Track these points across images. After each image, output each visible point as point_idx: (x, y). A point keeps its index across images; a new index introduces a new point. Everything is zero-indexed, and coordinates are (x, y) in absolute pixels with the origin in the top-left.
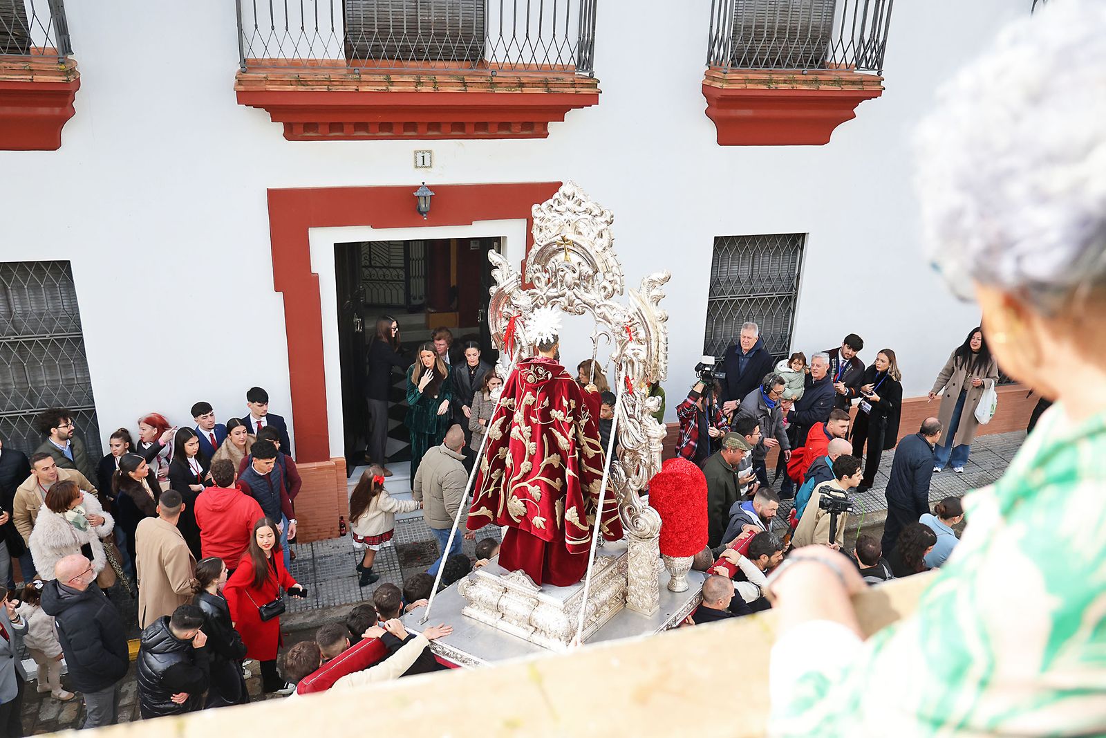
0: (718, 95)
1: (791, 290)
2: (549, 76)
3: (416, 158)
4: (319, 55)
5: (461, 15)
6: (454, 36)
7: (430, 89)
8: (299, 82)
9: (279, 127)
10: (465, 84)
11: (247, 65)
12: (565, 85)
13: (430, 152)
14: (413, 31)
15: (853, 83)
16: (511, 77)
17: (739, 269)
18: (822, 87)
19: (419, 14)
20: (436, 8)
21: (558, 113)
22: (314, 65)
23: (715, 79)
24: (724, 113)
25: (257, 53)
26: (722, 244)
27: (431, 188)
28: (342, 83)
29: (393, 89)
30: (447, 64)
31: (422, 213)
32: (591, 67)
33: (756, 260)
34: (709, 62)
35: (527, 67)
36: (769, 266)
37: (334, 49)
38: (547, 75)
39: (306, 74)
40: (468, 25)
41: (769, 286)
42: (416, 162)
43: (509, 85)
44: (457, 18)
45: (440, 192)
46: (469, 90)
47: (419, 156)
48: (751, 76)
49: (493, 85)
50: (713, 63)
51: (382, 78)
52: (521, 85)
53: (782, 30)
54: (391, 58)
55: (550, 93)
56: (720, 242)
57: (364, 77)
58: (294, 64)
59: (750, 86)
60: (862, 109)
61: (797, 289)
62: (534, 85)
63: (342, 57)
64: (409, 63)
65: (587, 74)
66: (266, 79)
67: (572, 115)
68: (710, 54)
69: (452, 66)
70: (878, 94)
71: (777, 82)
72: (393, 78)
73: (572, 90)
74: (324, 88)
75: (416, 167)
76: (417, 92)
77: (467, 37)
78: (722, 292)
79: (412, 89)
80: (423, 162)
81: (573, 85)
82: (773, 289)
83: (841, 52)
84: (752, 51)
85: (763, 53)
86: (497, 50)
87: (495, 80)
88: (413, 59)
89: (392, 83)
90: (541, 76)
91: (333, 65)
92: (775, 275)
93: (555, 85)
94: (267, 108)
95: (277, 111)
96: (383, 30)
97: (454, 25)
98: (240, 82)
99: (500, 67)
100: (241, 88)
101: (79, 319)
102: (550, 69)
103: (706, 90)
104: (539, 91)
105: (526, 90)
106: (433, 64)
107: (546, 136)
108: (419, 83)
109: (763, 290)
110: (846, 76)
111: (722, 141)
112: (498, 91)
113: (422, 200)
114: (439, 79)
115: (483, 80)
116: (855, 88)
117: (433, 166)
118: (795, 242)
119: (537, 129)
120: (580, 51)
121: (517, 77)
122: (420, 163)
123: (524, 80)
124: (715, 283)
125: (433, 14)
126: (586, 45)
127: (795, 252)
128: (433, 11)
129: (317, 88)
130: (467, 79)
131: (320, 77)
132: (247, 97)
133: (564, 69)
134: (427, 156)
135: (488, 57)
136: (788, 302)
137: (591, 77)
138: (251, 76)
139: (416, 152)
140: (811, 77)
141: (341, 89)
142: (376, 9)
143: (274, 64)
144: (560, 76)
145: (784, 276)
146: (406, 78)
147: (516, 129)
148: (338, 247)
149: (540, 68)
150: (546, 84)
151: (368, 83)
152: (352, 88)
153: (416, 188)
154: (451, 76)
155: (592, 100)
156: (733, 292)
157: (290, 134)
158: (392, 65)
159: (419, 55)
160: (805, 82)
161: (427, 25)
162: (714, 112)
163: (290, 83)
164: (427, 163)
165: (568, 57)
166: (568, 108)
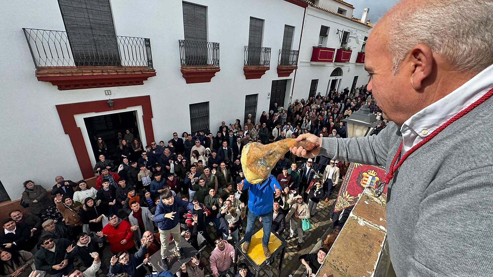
0: (185, 72)
1: (208, 114)
2: (142, 69)
4: (66, 65)
6: (111, 59)
7: (107, 74)
8: (60, 73)
9: (56, 87)
11: (39, 69)
12: (146, 71)
14: (97, 58)
15: (214, 68)
16: (131, 70)
17: (196, 111)
18: (208, 70)
19: (98, 53)
20: (104, 51)
21: (146, 78)
22: (65, 68)
23: (183, 68)
24: (186, 76)
25: (42, 65)
26: (191, 106)
27: (112, 100)
28: (76, 73)
29: (95, 74)
30: (110, 66)
31: (111, 107)
32: (152, 66)
35: (135, 67)
36: (202, 110)
37: (71, 63)
39: (62, 71)
40: (115, 56)
42: (106, 93)
43: (131, 72)
44: (111, 54)
45: (115, 101)
46: (119, 73)
48: (192, 68)
49: (126, 72)
50: (182, 65)
51: (90, 71)
52: (134, 72)
53: (197, 57)
54: (92, 65)
55: (143, 74)
56: (190, 105)
57: (84, 71)
58: (57, 68)
59: (192, 70)
60: (216, 74)
62: (138, 71)
63: (75, 65)
66: (48, 73)
67: (150, 79)
68: (181, 62)
69: (112, 67)
70: (219, 71)
71: (198, 69)
72: (94, 71)
73: (148, 73)
74: (71, 75)
75: (106, 95)
76: (102, 75)
77: (115, 59)
78: (193, 116)
79: (101, 74)
80: (108, 93)
81: (148, 71)
82: (204, 114)
83: (210, 62)
84: (191, 62)
85: (194, 62)
86: (125, 63)
88: (99, 66)
90: (139, 69)
91: (72, 68)
92: (204, 111)
93: (144, 72)
94: (50, 82)
95: (54, 82)
96: (88, 57)
97: (110, 56)
98: (37, 74)
99: (126, 67)
100: (38, 76)
102: (141, 67)
103: (182, 71)
104: (139, 73)
105: (135, 73)
106: (106, 67)
107: (143, 84)
108: (103, 72)
109: (202, 115)
110: (211, 67)
111: (187, 83)
112: (128, 73)
113: (110, 104)
114: (109, 71)
115: (123, 71)
116: (215, 69)
117: (112, 93)
118: (207, 103)
119: (140, 83)
120: (149, 63)
121: (133, 70)
122: (107, 94)
123: (135, 70)
124: (191, 114)
125: (103, 53)
126: (150, 61)
127: (207, 106)
129: (68, 75)
130: (118, 71)
131: (68, 72)
132: (41, 78)
133: (145, 67)
134: (109, 91)
135: (123, 64)
136: (207, 117)
137: (153, 69)
138: (41, 72)
139: (105, 91)
140: (205, 68)
141: (76, 75)
142: (83, 51)
143: (50, 68)
144: (145, 69)
145: (206, 111)
146: (98, 71)
147: (134, 83)
148: (85, 119)
149: (139, 67)
150: (141, 71)
151: (86, 73)
152: (80, 75)
153: (108, 100)
154: (112, 70)
155: (154, 75)
156: (195, 116)
157: (60, 88)
158: (93, 67)
159: (101, 64)
160: (204, 69)
161: (102, 56)
162: (185, 76)
163: (57, 74)
164: (109, 93)
165: (146, 64)
166: (148, 77)
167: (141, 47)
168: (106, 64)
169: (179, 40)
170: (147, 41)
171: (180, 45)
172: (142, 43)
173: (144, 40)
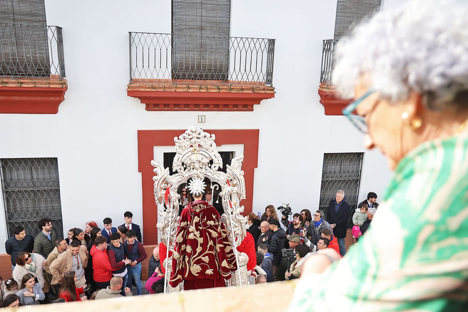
0: (325, 94)
1: (358, 177)
2: (254, 86)
3: (198, 118)
4: (161, 77)
5: (218, 62)
6: (215, 70)
7: (205, 91)
8: (152, 87)
9: (144, 105)
10: (219, 89)
11: (132, 81)
12: (260, 90)
13: (204, 116)
14: (199, 68)
16: (238, 86)
17: (335, 167)
19: (202, 61)
20: (208, 59)
21: (258, 101)
22: (159, 81)
23: (323, 88)
24: (327, 102)
25: (136, 76)
26: (328, 156)
28: (169, 88)
29: (190, 91)
30: (212, 81)
32: (272, 82)
33: (342, 164)
34: (321, 81)
35: (245, 83)
36: (348, 166)
37: (167, 75)
38: (253, 85)
39: (155, 85)
40: (221, 66)
41: (348, 175)
42: (198, 120)
43: (237, 89)
44: (217, 63)
46: (221, 91)
47: (200, 118)
49: (231, 89)
50: (323, 81)
51: (185, 86)
52: (243, 89)
55: (254, 93)
56: (326, 155)
57: (178, 86)
58: (151, 81)
61: (360, 176)
62: (248, 89)
63: (170, 78)
64: (197, 81)
65: (270, 85)
66: (139, 87)
67: (263, 102)
68: (322, 78)
69: (215, 82)
72: (190, 86)
73: (263, 92)
74: (162, 90)
75: (199, 122)
76: (200, 92)
77: (221, 71)
78: (328, 177)
79: (198, 91)
81: (264, 89)
82: (350, 176)
86: (233, 76)
87: (232, 87)
88: (198, 79)
89: (190, 88)
90: (251, 86)
91: (167, 81)
92: (351, 170)
93: (256, 90)
94: (139, 98)
95: (143, 99)
96: (187, 68)
97: (216, 66)
98: (129, 87)
99: (234, 82)
100: (129, 90)
101: (59, 182)
102: (255, 83)
103: (320, 92)
104: (250, 92)
105: (244, 92)
106: (206, 81)
107: (252, 110)
108: (201, 88)
109: (346, 176)
111: (327, 113)
112: (233, 92)
114: (209, 87)
115: (227, 87)
117: (206, 122)
118: (359, 156)
119: (249, 107)
120: (267, 76)
121: (241, 86)
122: (200, 120)
124: (324, 173)
125: (207, 62)
126: (270, 74)
127: (359, 161)
128: (207, 60)
129: (160, 90)
130: (220, 87)
131: (161, 86)
132: (131, 93)
133: (260, 83)
134: (203, 118)
135: (229, 78)
136: (357, 182)
137: (271, 87)
138: (133, 85)
139: (199, 116)
141: (169, 90)
142: (184, 60)
143: (143, 81)
144: (258, 86)
145: (355, 170)
146: (195, 86)
147: (240, 107)
148: (165, 154)
149: (250, 83)
150: (253, 89)
151: (180, 88)
152: (173, 90)
154: (214, 86)
155: (272, 96)
156: (332, 177)
157: (148, 108)
158: (190, 81)
159: (201, 77)
161: (205, 66)
162: (323, 101)
163: (149, 88)
164: (203, 121)
165: (262, 78)
166: (262, 99)
167: (260, 53)
168: (206, 78)
169: (324, 41)
170: (272, 42)
171: (324, 49)
172: (263, 46)
173: (266, 41)
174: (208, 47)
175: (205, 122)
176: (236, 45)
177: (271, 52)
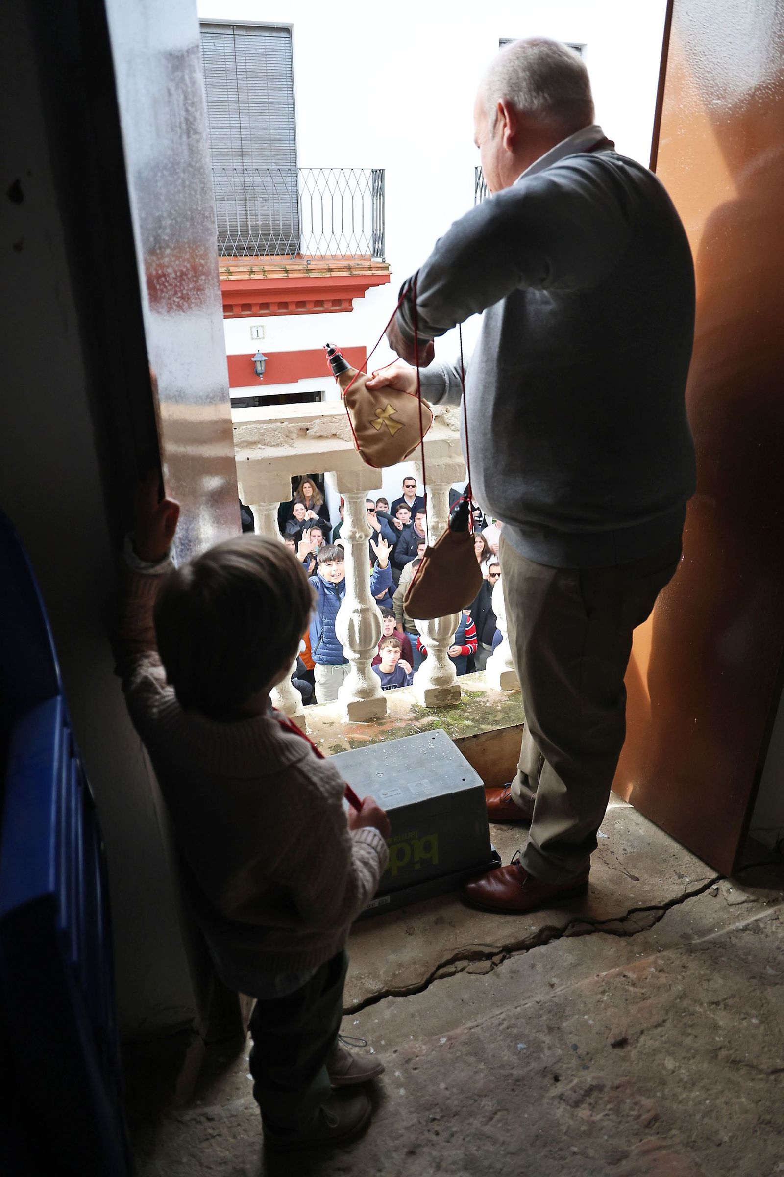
2: (352, 263)
3: (251, 332)
5: (281, 219)
6: (277, 235)
7: (260, 276)
10: (286, 271)
12: (363, 269)
13: (262, 326)
14: (245, 233)
16: (323, 265)
19: (249, 220)
20: (262, 215)
21: (360, 291)
27: (265, 354)
29: (232, 278)
30: (272, 257)
31: (258, 374)
32: (383, 254)
35: (334, 257)
38: (349, 262)
40: (287, 226)
42: (252, 335)
43: (321, 270)
44: (279, 222)
45: (271, 358)
46: (291, 276)
47: (254, 330)
49: (309, 271)
52: (330, 270)
54: (229, 255)
55: (352, 276)
62: (340, 269)
64: (243, 258)
65: (380, 260)
67: (370, 292)
69: (276, 258)
72: (232, 269)
73: (369, 273)
75: (253, 339)
76: (250, 280)
77: (287, 236)
79: (246, 277)
80: (258, 335)
81: (370, 268)
86: (310, 245)
87: (310, 267)
88: (246, 255)
89: (232, 273)
90: (345, 263)
93: (357, 269)
97: (276, 226)
99: (313, 258)
102: (352, 257)
104: (344, 274)
105: (334, 274)
106: (261, 257)
107: (351, 310)
108: (252, 272)
112: (312, 275)
113: (258, 364)
114: (266, 268)
115: (300, 268)
117: (265, 338)
119: (344, 305)
120: (374, 243)
121: (327, 265)
122: (255, 336)
123: (332, 266)
125: (260, 220)
126: (379, 238)
128: (260, 217)
130: (288, 268)
133: (362, 257)
134: (260, 330)
135: (303, 251)
137: (384, 262)
139: (251, 328)
144: (359, 262)
146: (242, 269)
147: (328, 305)
149: (344, 257)
150: (349, 268)
153: (253, 355)
154: (276, 266)
155: (386, 280)
158: (231, 260)
159: (251, 252)
161: (255, 228)
164: (261, 335)
165: (365, 247)
166: (367, 287)
167: (358, 197)
168: (261, 252)
169: (476, 168)
170: (379, 175)
171: (477, 185)
172: (363, 183)
173: (368, 173)
174: (258, 189)
175: (263, 338)
176: (311, 183)
177: (378, 192)
